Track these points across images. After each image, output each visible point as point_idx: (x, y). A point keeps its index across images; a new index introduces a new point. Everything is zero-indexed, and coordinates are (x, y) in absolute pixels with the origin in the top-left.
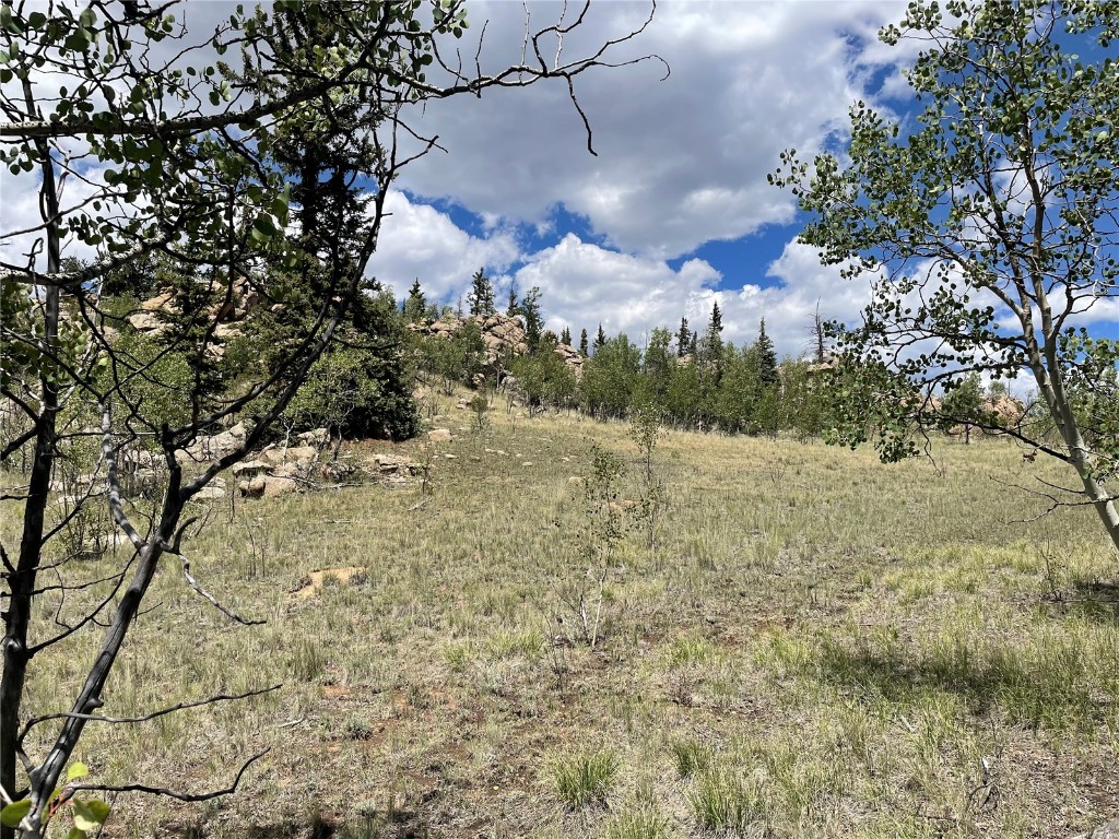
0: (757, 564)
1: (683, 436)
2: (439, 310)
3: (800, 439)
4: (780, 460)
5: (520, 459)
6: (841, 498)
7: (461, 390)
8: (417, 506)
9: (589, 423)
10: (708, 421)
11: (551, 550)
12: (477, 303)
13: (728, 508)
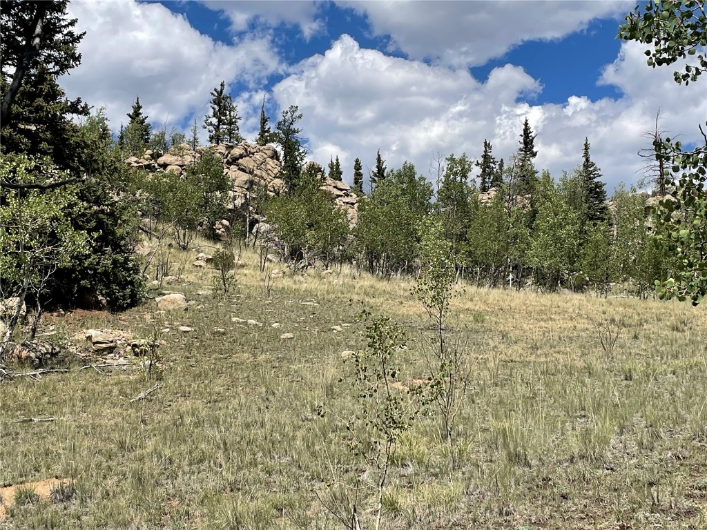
0: (582, 457)
1: (487, 294)
2: (167, 138)
3: (639, 293)
4: (613, 320)
5: (278, 330)
6: (691, 368)
7: (198, 241)
8: (142, 395)
9: (367, 280)
10: (521, 274)
11: (317, 448)
12: (217, 128)
13: (546, 385)
